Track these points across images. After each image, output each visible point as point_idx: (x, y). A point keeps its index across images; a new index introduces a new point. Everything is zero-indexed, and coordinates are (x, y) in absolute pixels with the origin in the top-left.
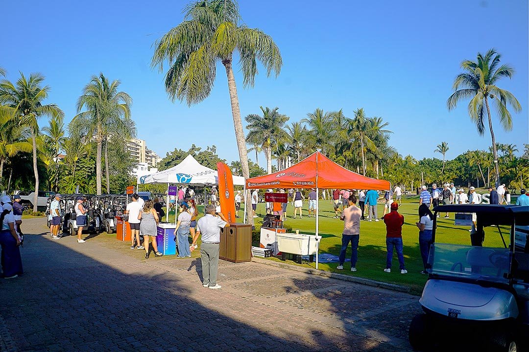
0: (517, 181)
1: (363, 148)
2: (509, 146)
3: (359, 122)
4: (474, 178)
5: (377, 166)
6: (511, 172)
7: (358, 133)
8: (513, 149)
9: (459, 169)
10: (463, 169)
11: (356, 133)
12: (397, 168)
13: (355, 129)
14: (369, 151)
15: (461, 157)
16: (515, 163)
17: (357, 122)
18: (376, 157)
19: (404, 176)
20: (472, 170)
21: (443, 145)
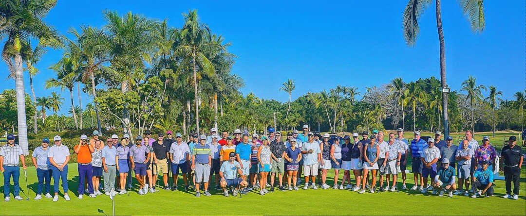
0: (363, 126)
1: (196, 75)
2: (352, 90)
3: (190, 30)
4: (315, 121)
5: (216, 101)
6: (357, 116)
7: (188, 48)
8: (355, 93)
9: (300, 112)
10: (304, 112)
11: (186, 47)
12: (238, 107)
13: (184, 42)
14: (205, 77)
15: (302, 99)
16: (358, 107)
17: (186, 30)
18: (215, 89)
19: (247, 117)
20: (313, 113)
21: (289, 83)
